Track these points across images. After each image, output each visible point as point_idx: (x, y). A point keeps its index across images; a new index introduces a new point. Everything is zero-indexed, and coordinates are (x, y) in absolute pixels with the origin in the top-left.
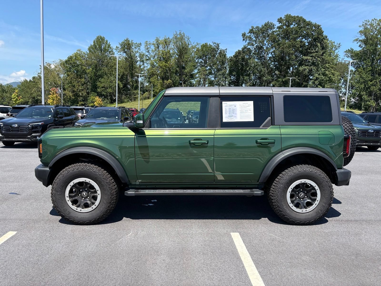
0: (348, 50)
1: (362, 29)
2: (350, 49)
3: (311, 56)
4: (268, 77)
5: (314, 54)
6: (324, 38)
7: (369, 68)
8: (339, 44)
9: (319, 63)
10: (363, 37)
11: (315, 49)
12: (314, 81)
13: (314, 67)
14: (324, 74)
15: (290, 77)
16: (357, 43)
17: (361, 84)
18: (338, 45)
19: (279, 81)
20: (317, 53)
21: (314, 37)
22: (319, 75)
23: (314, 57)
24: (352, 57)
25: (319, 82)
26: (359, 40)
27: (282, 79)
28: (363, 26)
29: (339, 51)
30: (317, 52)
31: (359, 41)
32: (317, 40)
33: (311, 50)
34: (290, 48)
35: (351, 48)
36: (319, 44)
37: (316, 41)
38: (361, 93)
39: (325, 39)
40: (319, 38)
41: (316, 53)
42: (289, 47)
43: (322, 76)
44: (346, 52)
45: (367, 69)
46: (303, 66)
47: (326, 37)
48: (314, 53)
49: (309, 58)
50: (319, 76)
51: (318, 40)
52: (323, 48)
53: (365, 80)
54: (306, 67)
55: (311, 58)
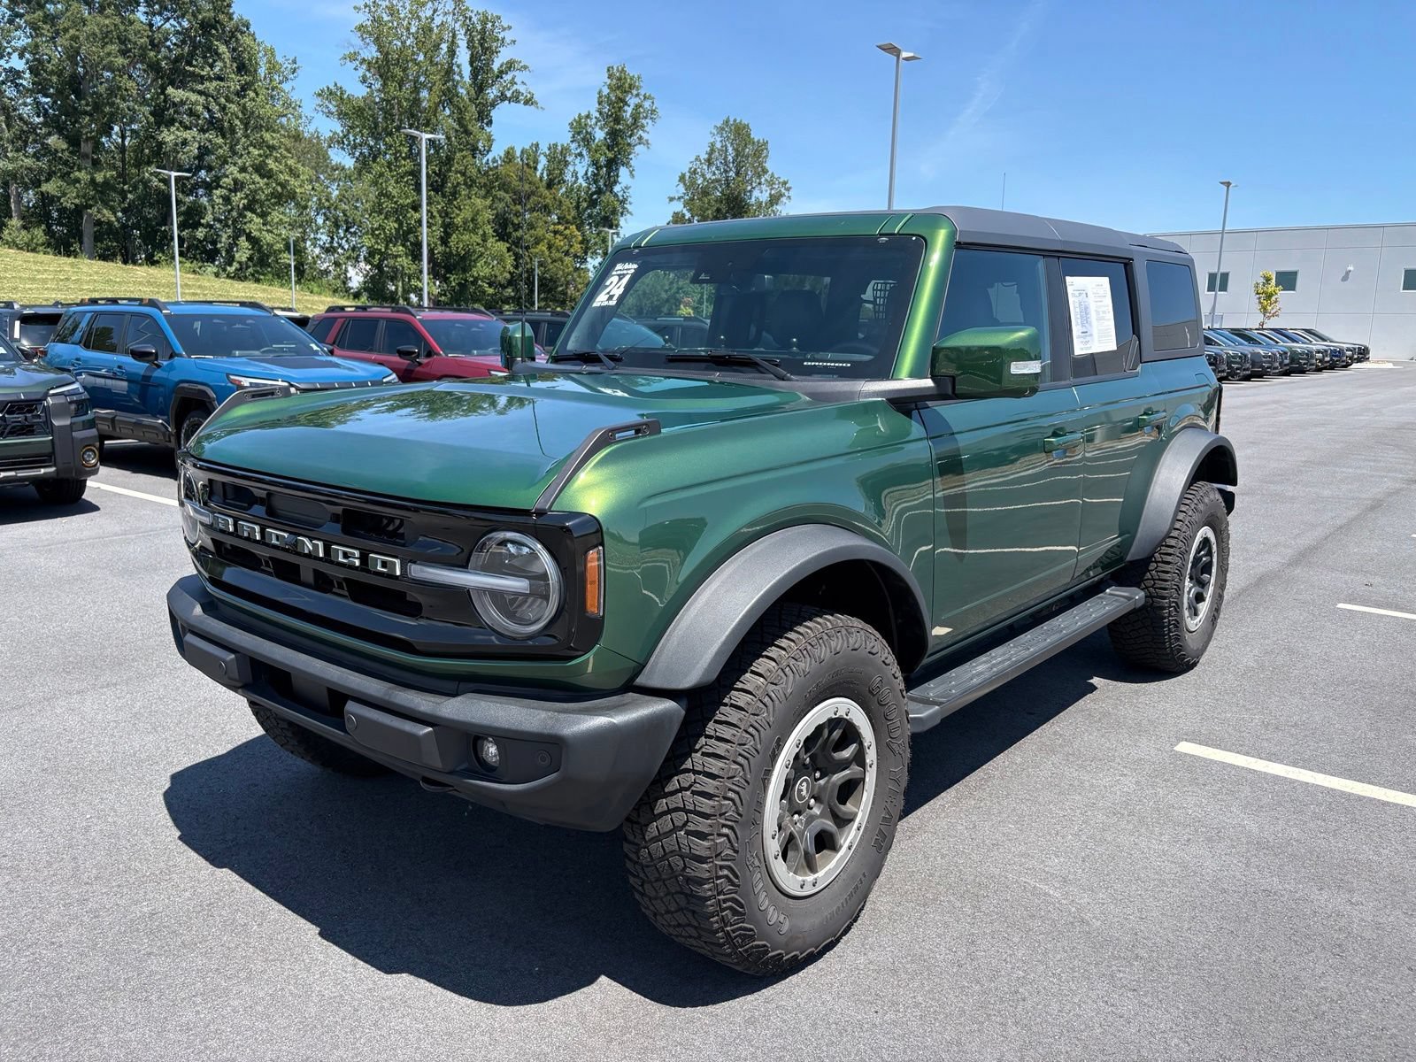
0: (326, 89)
1: (363, 18)
2: (332, 87)
3: (200, 93)
4: (23, 161)
5: (212, 86)
6: (237, 29)
7: (404, 166)
8: (290, 61)
9: (236, 125)
10: (371, 52)
11: (212, 66)
12: (224, 192)
13: (217, 136)
14: (261, 170)
15: (171, 170)
16: (356, 69)
17: (386, 218)
18: (289, 66)
19: (78, 181)
20: (222, 84)
21: (200, 17)
22: (243, 170)
23: (213, 97)
24: (342, 115)
25: (246, 198)
26: (359, 58)
27: (91, 174)
28: (367, 10)
29: (293, 89)
30: (220, 78)
31: (361, 64)
32: (214, 32)
33: (194, 66)
34: (107, 43)
35: (336, 84)
36: (222, 49)
37: (213, 36)
38: (391, 250)
39: (243, 33)
40: (218, 22)
41: (218, 82)
42: (104, 38)
43: (257, 178)
44: (319, 95)
45: (399, 167)
46: (173, 129)
47: (247, 26)
48: (210, 79)
49: (194, 97)
50: (244, 174)
51: (217, 30)
52: (242, 68)
53: (396, 203)
54: (187, 135)
55: (202, 99)
